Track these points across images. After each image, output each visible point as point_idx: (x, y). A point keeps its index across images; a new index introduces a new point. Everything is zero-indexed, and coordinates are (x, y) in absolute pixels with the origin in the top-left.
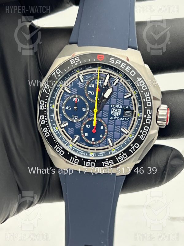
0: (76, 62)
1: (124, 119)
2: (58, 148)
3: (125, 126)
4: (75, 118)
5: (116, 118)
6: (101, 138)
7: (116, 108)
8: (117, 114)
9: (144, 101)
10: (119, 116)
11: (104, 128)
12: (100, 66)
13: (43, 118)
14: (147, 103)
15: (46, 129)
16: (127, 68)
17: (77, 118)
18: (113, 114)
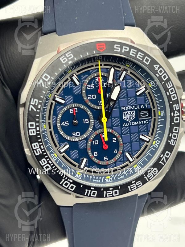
0: (69, 59)
1: (141, 122)
2: (66, 182)
3: (144, 131)
4: (77, 136)
5: (130, 123)
6: (116, 154)
7: (129, 110)
8: (131, 118)
9: (168, 94)
10: (134, 120)
11: (117, 140)
12: (98, 59)
13: (37, 146)
14: (172, 96)
15: (44, 161)
16: (139, 55)
17: (79, 135)
18: (126, 119)
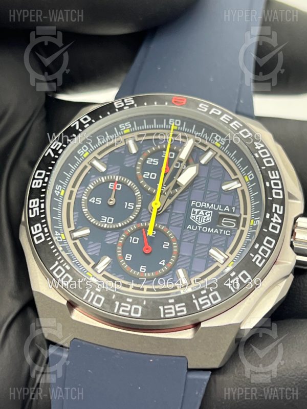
1: (219, 231)
2: (60, 267)
3: (220, 246)
4: (108, 222)
6: (162, 266)
7: (203, 208)
8: (204, 221)
9: (268, 185)
11: (171, 246)
12: (174, 125)
13: (36, 204)
14: (274, 191)
15: (38, 227)
16: (234, 123)
17: (112, 222)
18: (195, 220)
